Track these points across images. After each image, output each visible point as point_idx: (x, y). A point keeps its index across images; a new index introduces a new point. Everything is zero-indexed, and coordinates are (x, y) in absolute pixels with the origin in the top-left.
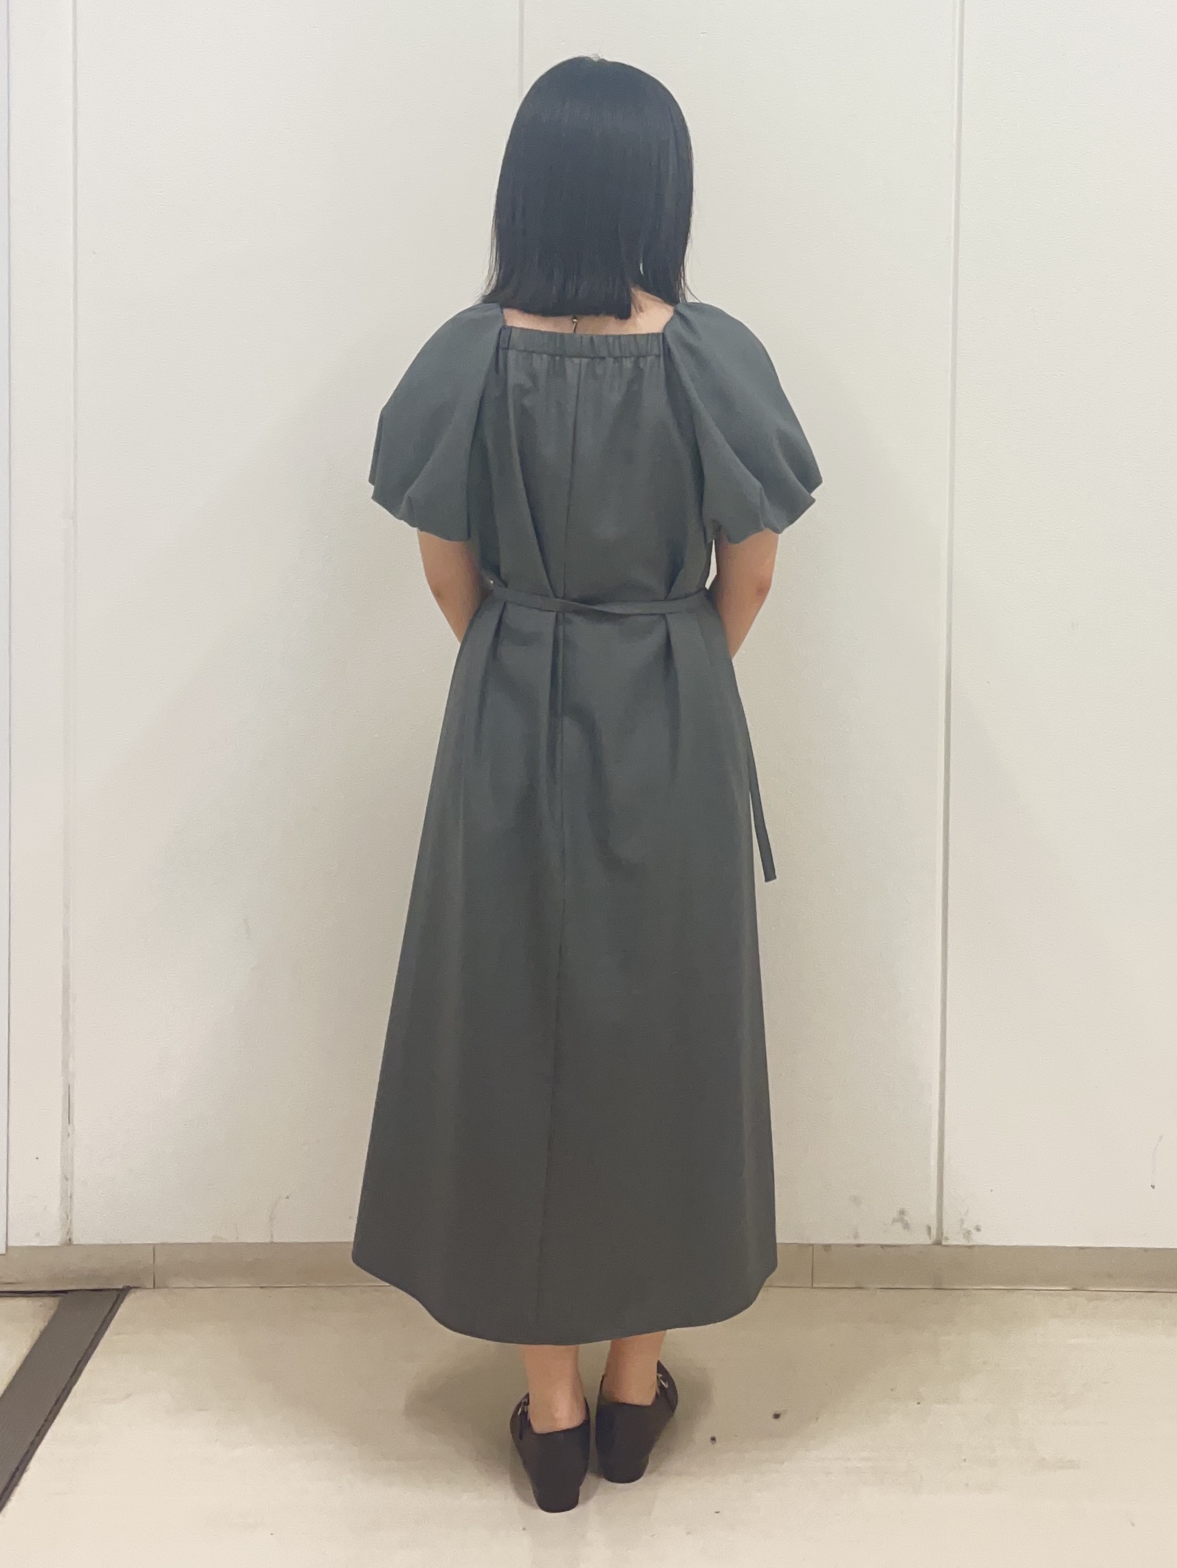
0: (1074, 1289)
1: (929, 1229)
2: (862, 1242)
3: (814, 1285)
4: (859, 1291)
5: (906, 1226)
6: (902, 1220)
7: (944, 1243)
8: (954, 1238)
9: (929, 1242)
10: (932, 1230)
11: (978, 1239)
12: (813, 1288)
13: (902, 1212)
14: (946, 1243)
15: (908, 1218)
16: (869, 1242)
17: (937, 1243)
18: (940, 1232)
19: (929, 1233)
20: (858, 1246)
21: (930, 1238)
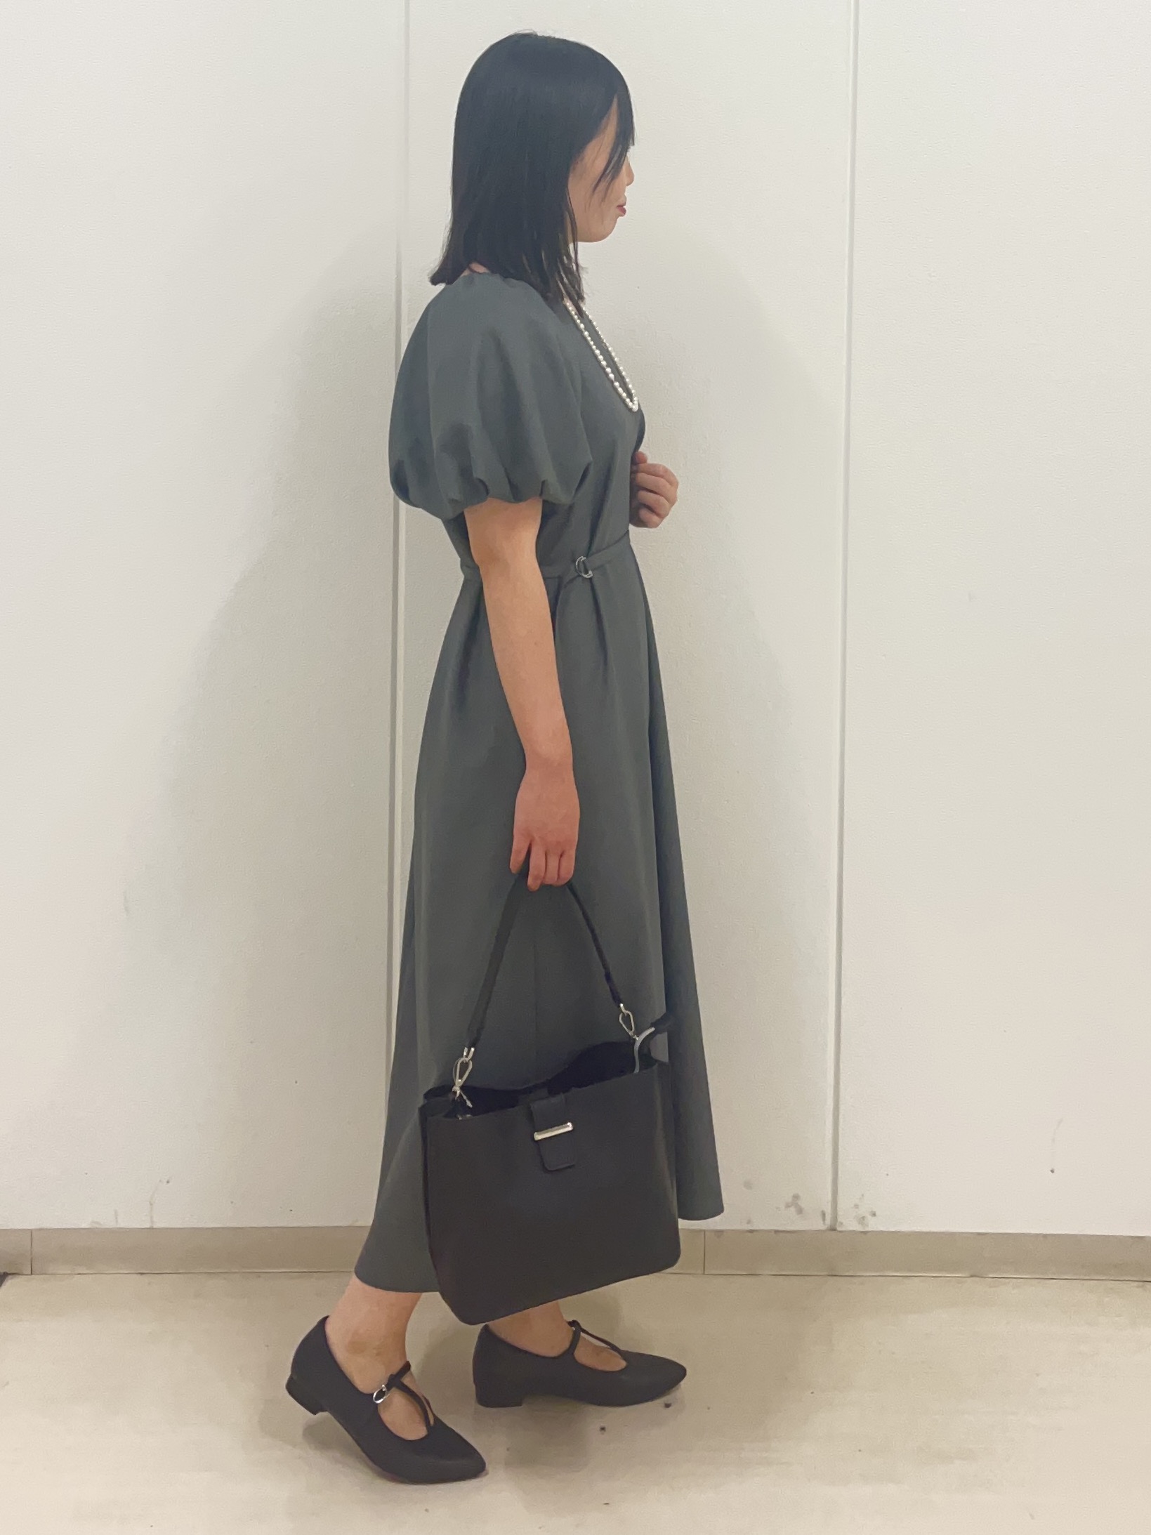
0: (972, 1276)
1: (824, 1214)
2: (755, 1228)
3: (706, 1273)
4: (750, 1278)
5: (800, 1211)
6: (796, 1205)
7: (839, 1229)
8: (849, 1224)
9: (825, 1228)
10: (828, 1216)
11: (874, 1225)
12: (704, 1274)
13: (796, 1197)
14: (843, 1229)
15: (802, 1203)
16: (762, 1227)
17: (833, 1229)
18: (835, 1218)
19: (824, 1219)
20: (751, 1231)
21: (824, 1223)
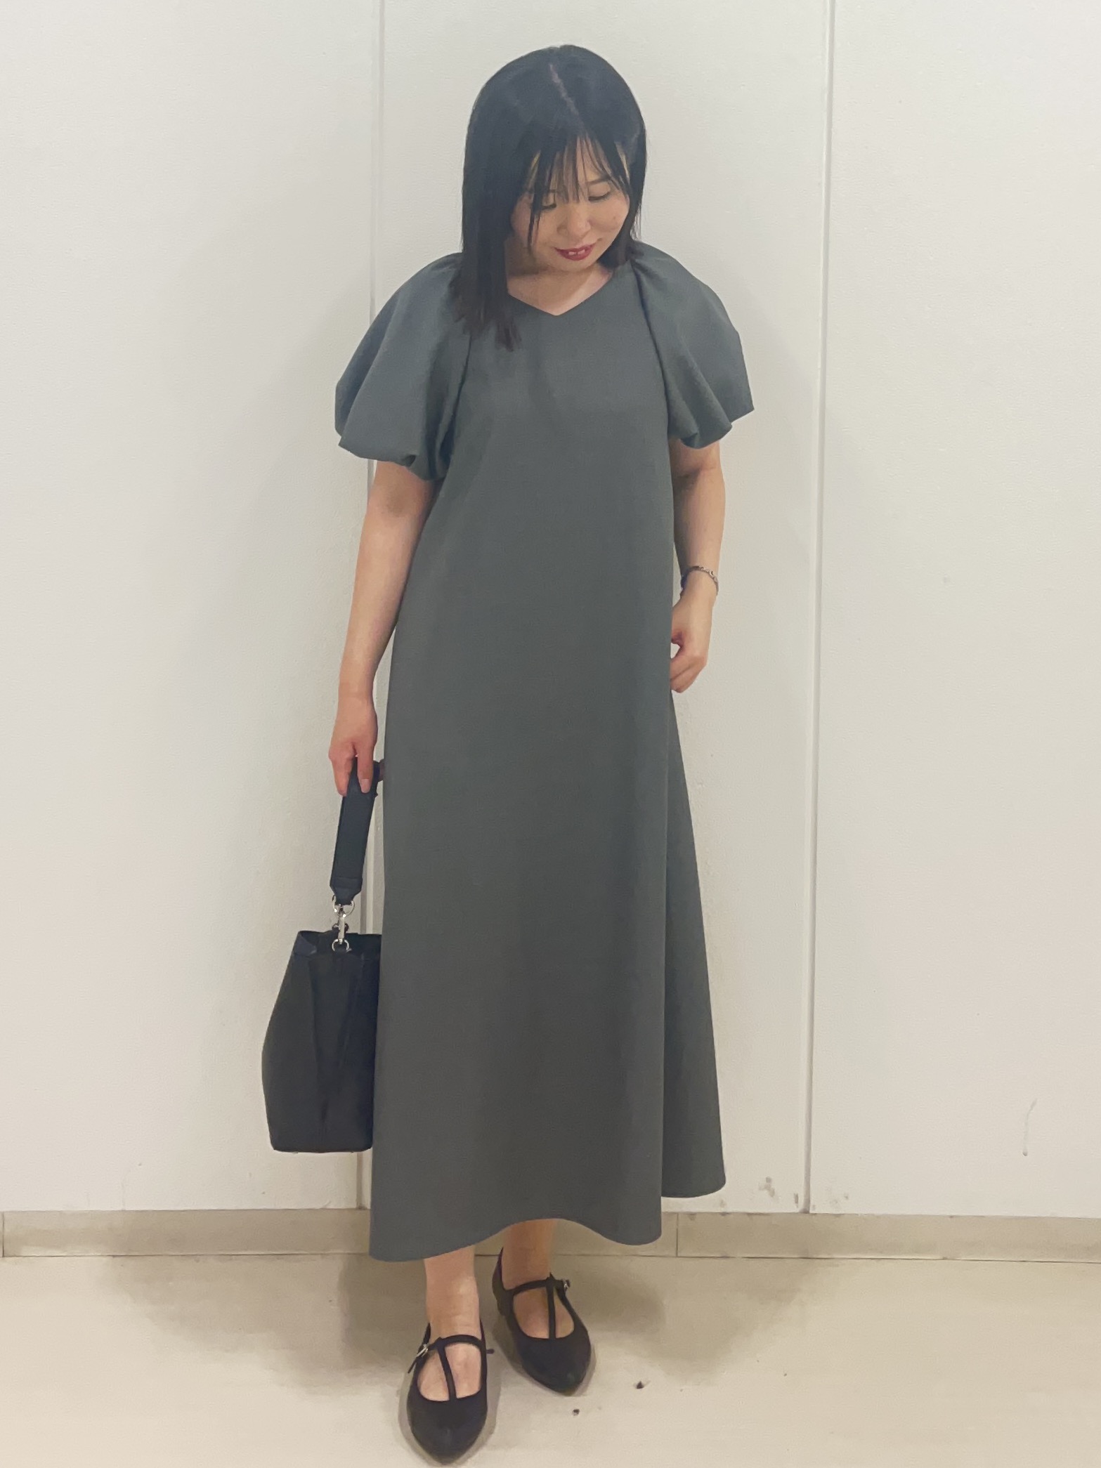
0: (944, 1259)
1: (797, 1197)
2: (729, 1210)
3: (679, 1255)
4: (723, 1261)
5: (772, 1193)
6: (768, 1188)
7: (811, 1211)
8: (820, 1206)
9: (797, 1210)
10: (799, 1199)
11: (846, 1208)
12: (677, 1256)
13: (769, 1180)
14: (816, 1211)
15: (774, 1186)
16: (735, 1210)
17: (806, 1212)
18: (808, 1201)
19: (797, 1202)
20: (724, 1214)
21: (797, 1207)
